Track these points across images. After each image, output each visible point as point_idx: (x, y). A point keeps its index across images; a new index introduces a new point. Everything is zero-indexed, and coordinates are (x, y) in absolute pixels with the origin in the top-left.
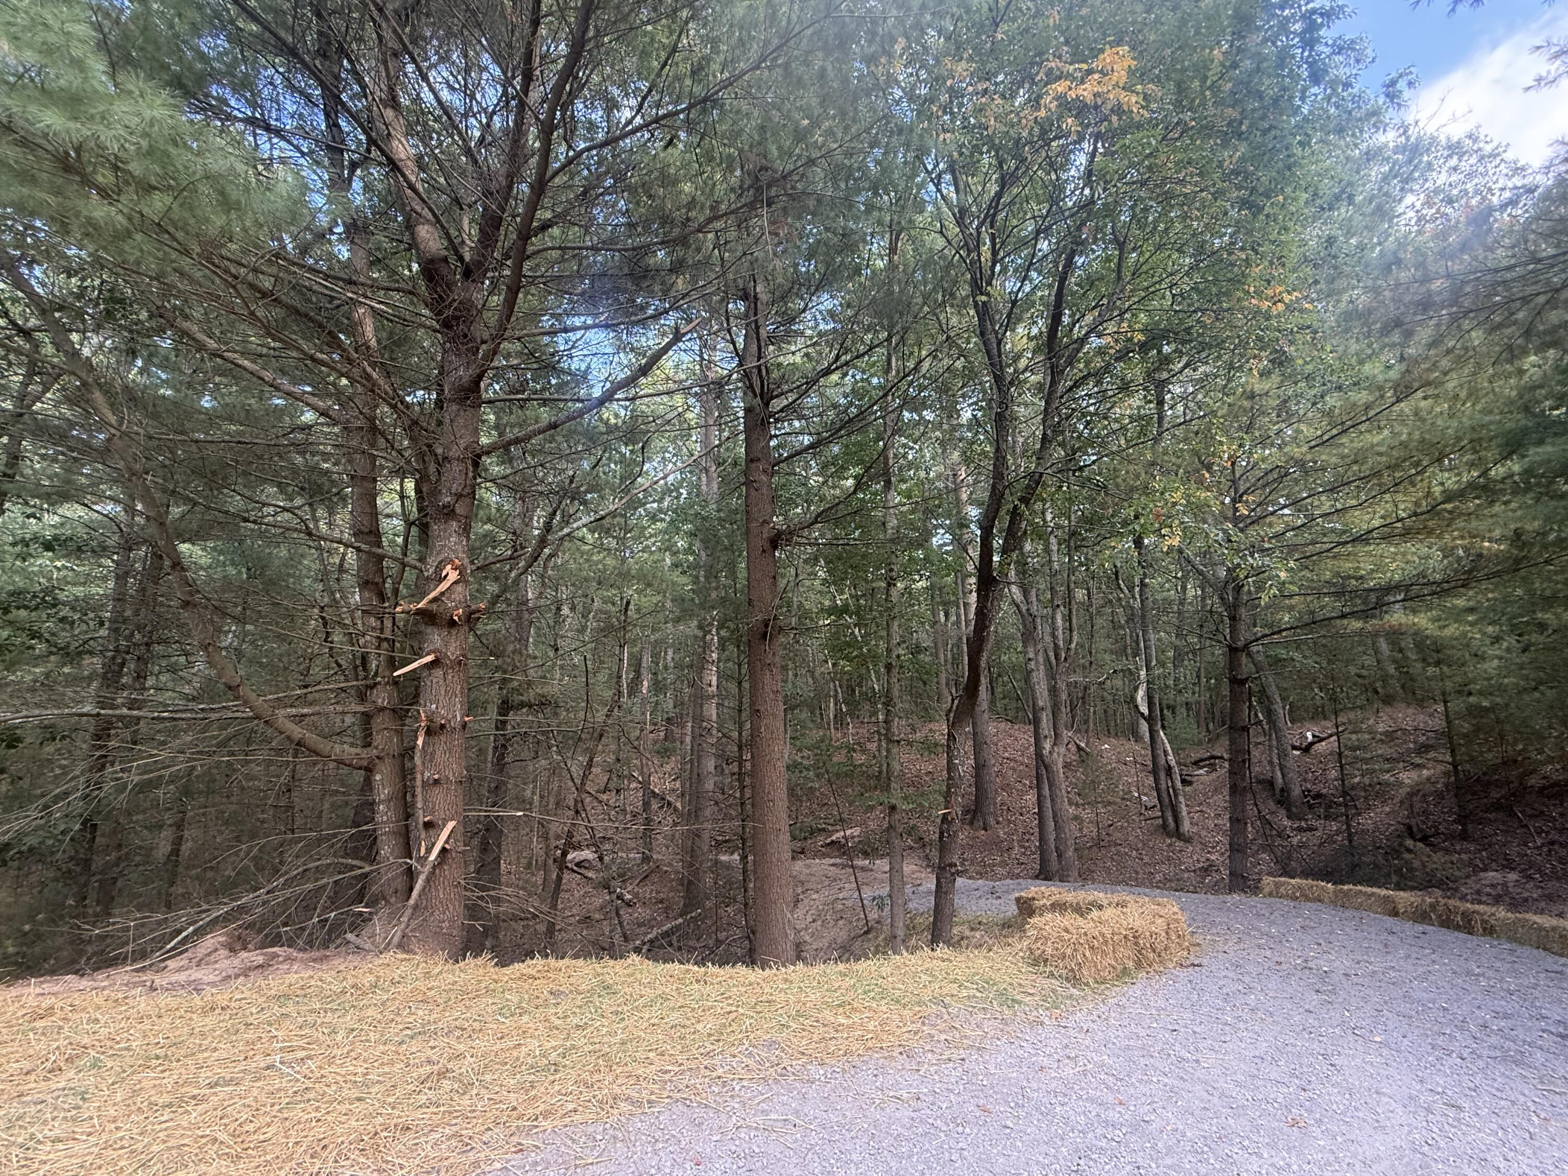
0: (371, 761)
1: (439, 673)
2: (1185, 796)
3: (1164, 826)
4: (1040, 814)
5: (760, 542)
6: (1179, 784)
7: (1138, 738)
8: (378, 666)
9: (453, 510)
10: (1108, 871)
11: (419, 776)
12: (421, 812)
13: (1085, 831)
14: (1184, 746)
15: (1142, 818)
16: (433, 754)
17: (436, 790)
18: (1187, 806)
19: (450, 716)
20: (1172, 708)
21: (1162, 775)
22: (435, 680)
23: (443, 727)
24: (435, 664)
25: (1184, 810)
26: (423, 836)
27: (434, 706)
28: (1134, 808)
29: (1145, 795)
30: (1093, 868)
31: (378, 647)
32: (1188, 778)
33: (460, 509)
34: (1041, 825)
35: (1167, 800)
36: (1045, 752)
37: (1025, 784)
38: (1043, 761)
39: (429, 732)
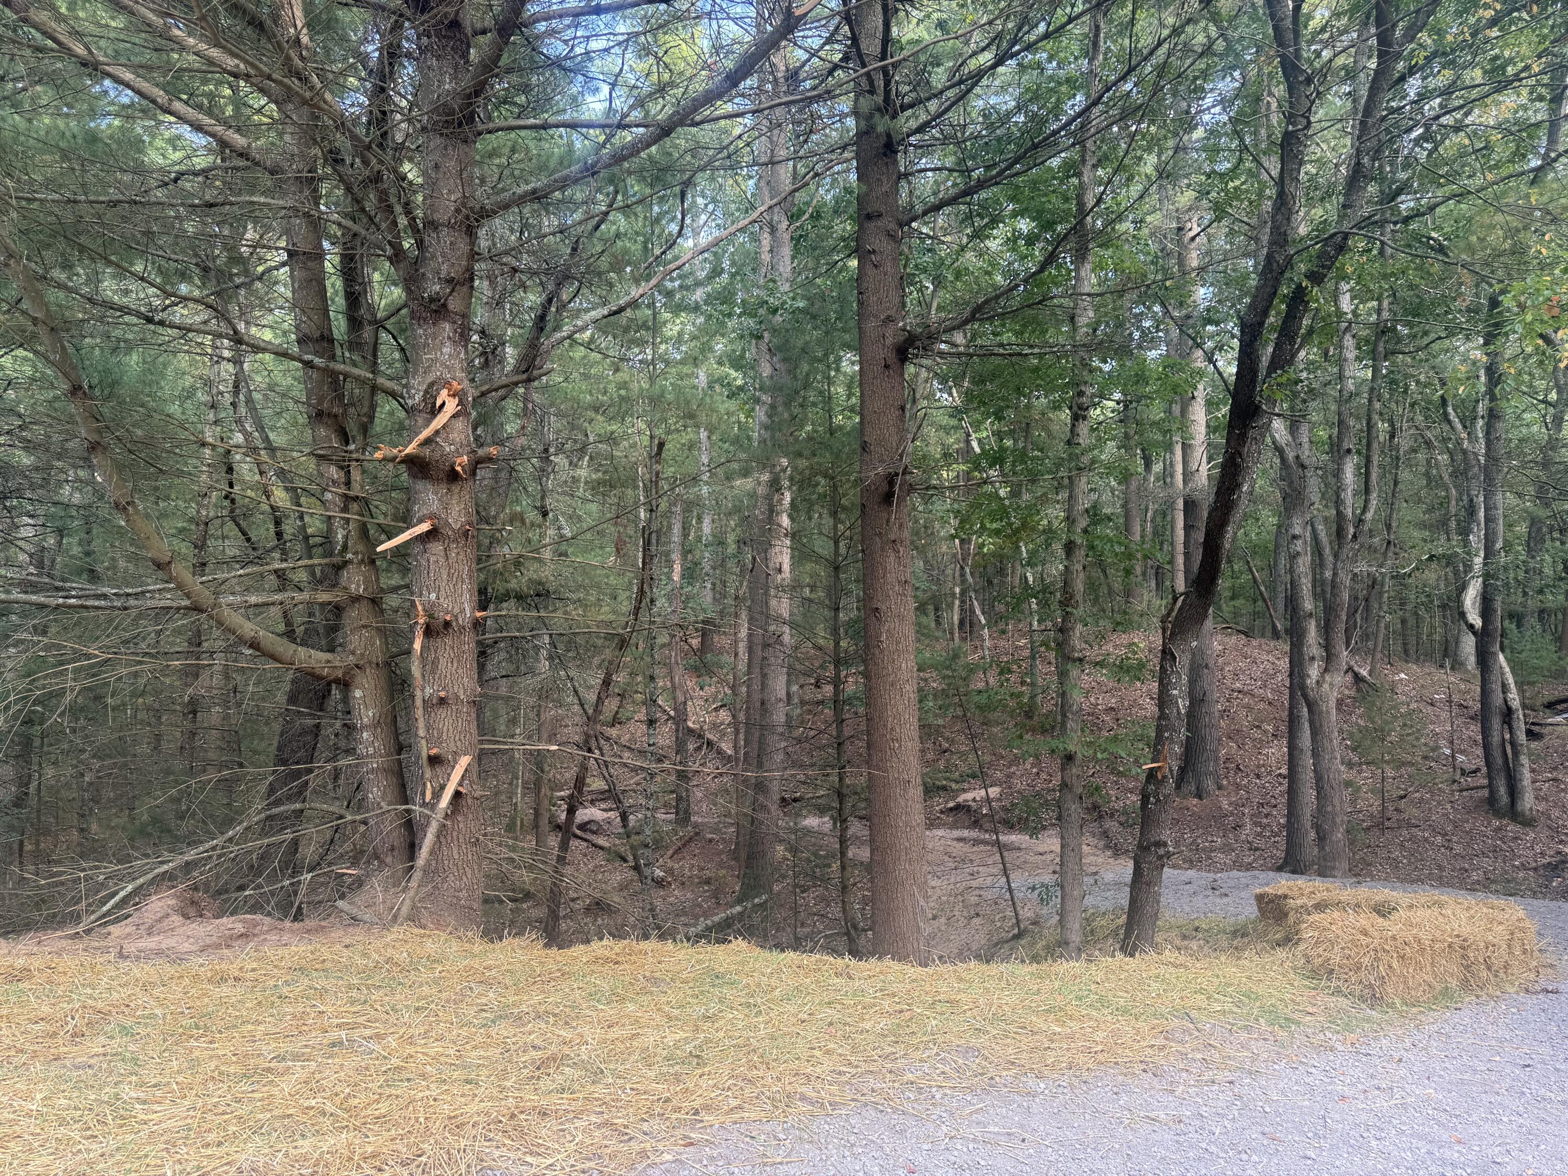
0: (348, 671)
1: (436, 548)
2: (1530, 755)
3: (1492, 801)
4: (1292, 776)
5: (882, 353)
6: (1522, 737)
7: (1457, 665)
8: (346, 537)
9: (444, 306)
10: (1395, 864)
11: (418, 693)
12: (423, 742)
13: (1360, 804)
14: (1533, 678)
15: (1456, 786)
16: (435, 663)
17: (442, 712)
18: (1533, 771)
19: (456, 610)
20: (1517, 617)
21: (1496, 723)
22: (432, 559)
23: (447, 624)
24: (432, 534)
25: (1526, 776)
26: (428, 774)
27: (433, 596)
28: (1443, 773)
29: (1462, 752)
30: (1370, 859)
31: (345, 509)
32: (1536, 729)
33: (454, 304)
34: (1292, 793)
35: (1500, 761)
36: (1311, 682)
37: (1265, 731)
38: (1305, 696)
39: (429, 632)
